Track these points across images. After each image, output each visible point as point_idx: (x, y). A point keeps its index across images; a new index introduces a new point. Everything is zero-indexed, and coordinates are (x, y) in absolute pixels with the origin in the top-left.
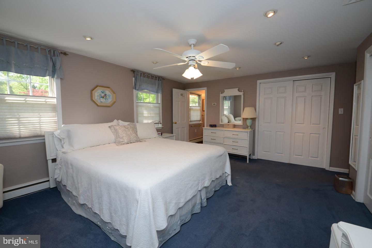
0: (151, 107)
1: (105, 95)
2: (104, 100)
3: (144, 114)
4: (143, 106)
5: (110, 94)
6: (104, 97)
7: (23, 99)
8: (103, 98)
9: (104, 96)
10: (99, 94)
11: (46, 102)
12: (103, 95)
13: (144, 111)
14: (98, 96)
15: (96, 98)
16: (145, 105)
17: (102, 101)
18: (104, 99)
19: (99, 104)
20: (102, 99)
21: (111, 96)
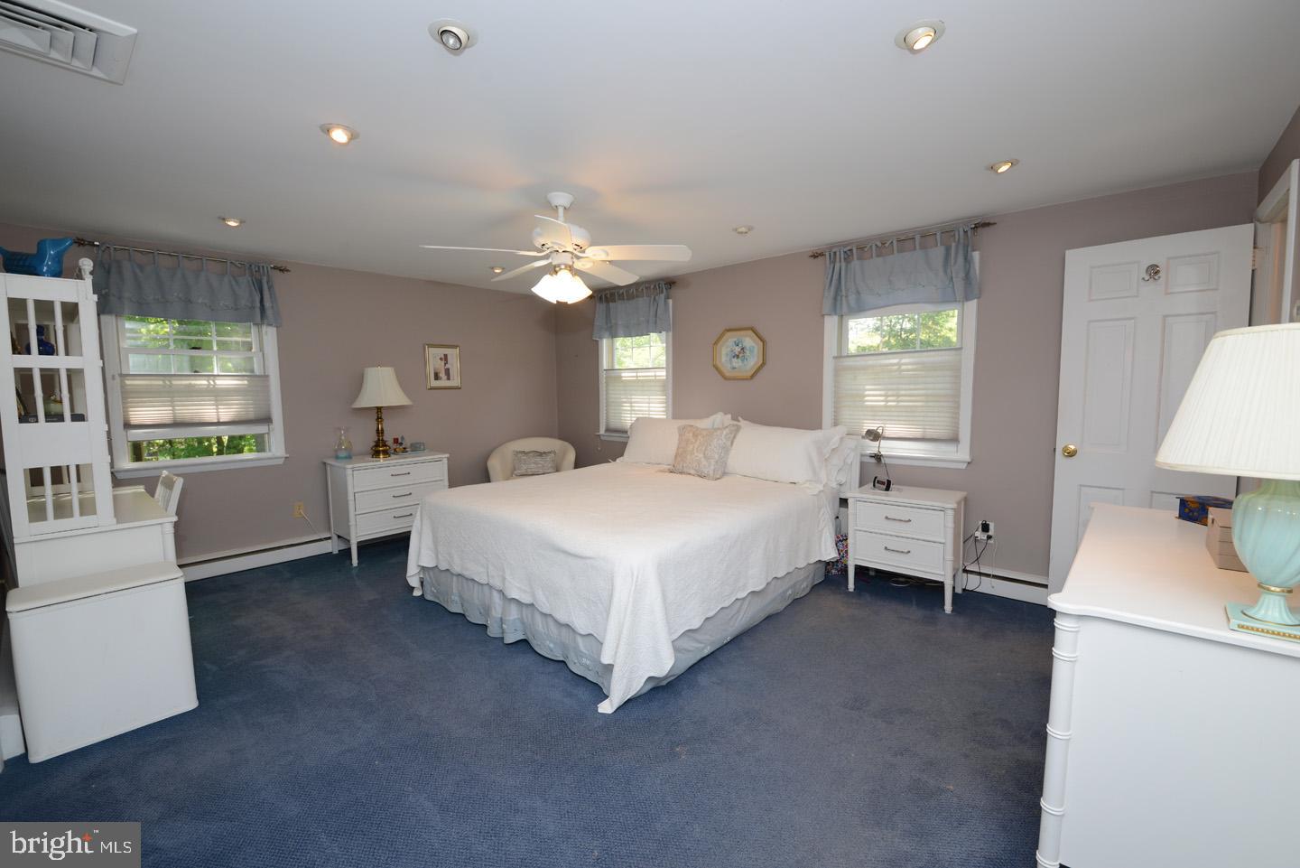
0: (904, 370)
1: (742, 349)
2: (740, 364)
3: (866, 398)
4: (865, 368)
5: (754, 344)
6: (741, 355)
7: (635, 374)
8: (738, 357)
9: (740, 353)
10: (729, 349)
11: (655, 376)
12: (737, 349)
13: (868, 387)
14: (727, 355)
15: (724, 359)
16: (870, 363)
17: (734, 365)
18: (739, 360)
19: (727, 374)
20: (735, 360)
21: (756, 350)
